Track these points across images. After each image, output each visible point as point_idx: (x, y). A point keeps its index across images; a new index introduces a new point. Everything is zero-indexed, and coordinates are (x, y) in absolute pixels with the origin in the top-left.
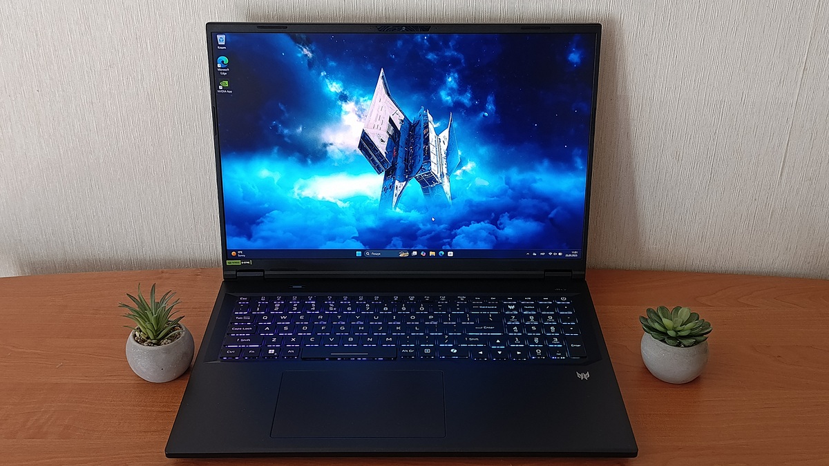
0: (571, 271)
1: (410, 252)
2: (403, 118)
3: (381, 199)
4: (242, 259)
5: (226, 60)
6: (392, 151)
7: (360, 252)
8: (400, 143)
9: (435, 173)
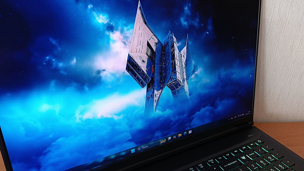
1: (167, 138)
2: (157, 41)
3: (146, 106)
6: (151, 69)
7: (134, 150)
8: (156, 62)
9: (180, 80)
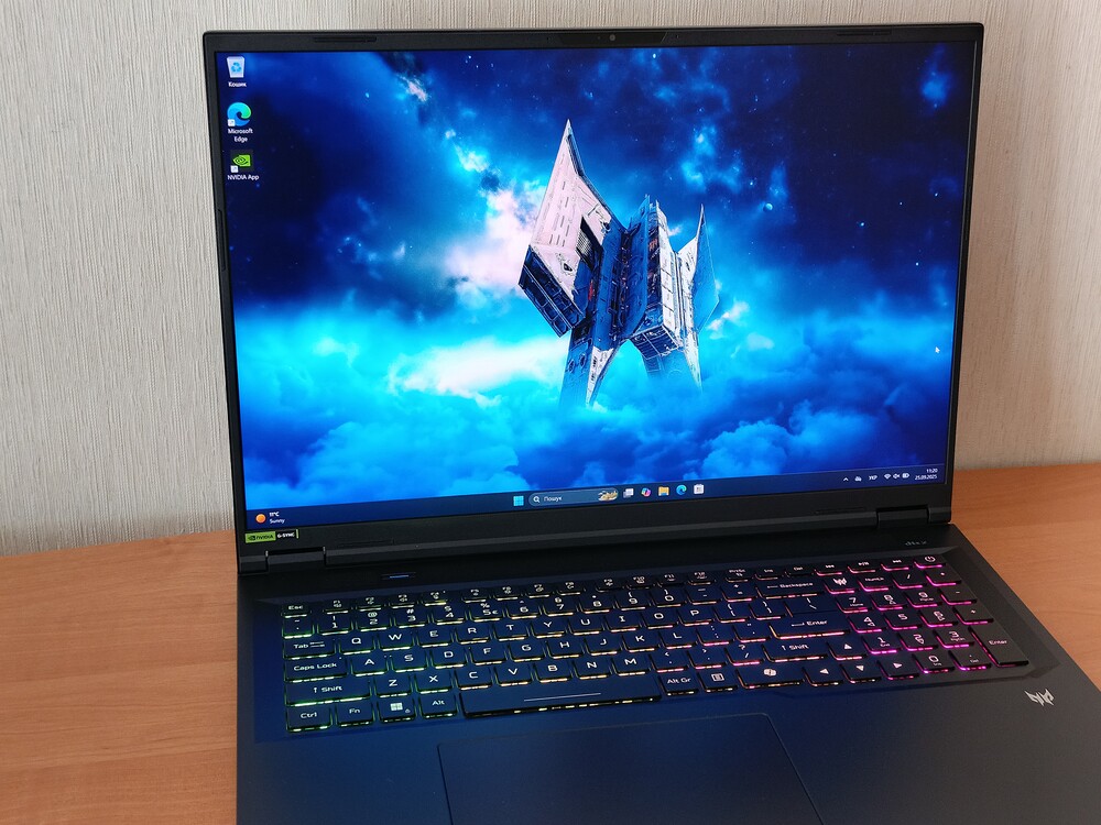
0: (924, 507)
1: (621, 490)
2: (608, 219)
3: (565, 386)
4: (278, 528)
5: (246, 111)
6: (586, 288)
7: (522, 498)
8: (603, 272)
9: (671, 329)
